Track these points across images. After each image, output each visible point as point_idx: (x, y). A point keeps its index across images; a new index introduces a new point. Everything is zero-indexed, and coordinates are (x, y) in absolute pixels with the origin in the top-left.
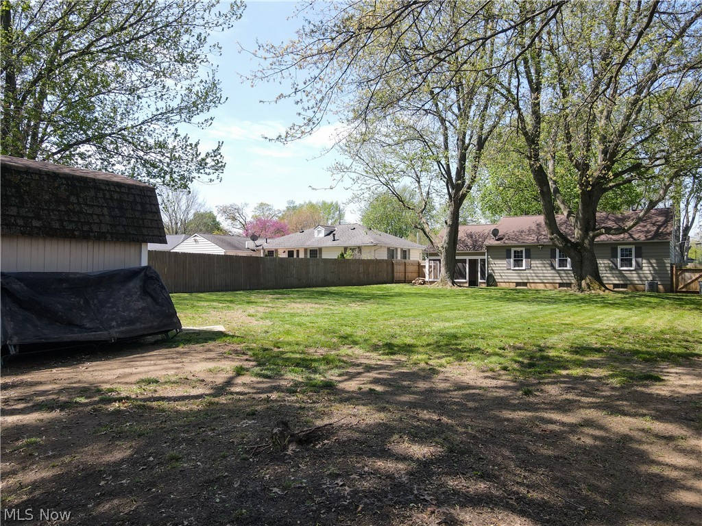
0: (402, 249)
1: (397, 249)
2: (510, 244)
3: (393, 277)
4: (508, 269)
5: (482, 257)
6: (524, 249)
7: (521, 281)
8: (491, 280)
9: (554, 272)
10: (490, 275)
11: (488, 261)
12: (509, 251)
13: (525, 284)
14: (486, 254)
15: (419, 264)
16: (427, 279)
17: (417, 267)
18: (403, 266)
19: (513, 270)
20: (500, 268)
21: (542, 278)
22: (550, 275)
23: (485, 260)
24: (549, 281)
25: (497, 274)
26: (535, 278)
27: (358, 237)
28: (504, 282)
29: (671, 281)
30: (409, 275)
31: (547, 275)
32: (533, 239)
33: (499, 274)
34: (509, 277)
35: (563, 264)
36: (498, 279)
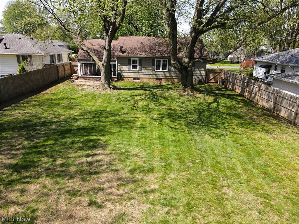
1: (55, 55)
2: (130, 56)
4: (129, 70)
6: (138, 59)
7: (136, 77)
8: (120, 76)
9: (154, 72)
10: (119, 74)
11: (117, 65)
12: (130, 60)
13: (138, 79)
14: (116, 61)
15: (71, 64)
16: (80, 76)
17: (70, 65)
18: (63, 67)
19: (132, 71)
20: (124, 70)
21: (148, 75)
22: (152, 74)
23: (115, 64)
24: (151, 77)
25: (123, 73)
26: (144, 75)
27: (26, 46)
28: (127, 78)
29: (206, 77)
30: (66, 72)
31: (150, 74)
32: (143, 54)
33: (124, 73)
34: (129, 75)
35: (158, 68)
36: (123, 76)
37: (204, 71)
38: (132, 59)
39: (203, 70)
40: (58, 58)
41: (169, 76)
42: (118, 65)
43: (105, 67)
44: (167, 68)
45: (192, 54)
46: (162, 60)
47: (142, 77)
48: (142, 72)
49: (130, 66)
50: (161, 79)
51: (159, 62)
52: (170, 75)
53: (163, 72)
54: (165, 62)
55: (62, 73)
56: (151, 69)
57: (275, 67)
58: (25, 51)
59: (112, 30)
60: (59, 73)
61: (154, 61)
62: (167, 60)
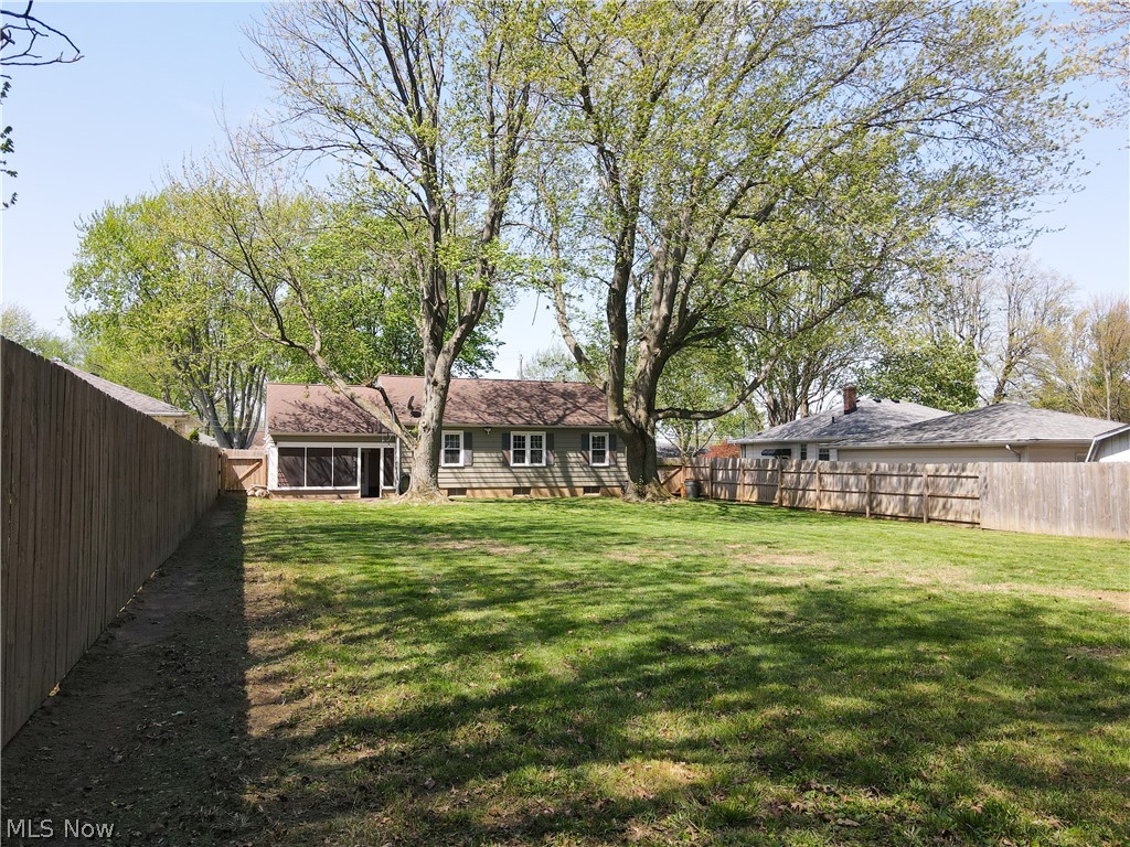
6: (461, 433)
10: (405, 478)
11: (401, 452)
13: (463, 491)
16: (273, 487)
19: (444, 468)
21: (490, 480)
22: (501, 475)
23: (394, 449)
24: (500, 485)
26: (480, 480)
31: (496, 475)
35: (519, 456)
38: (444, 433)
41: (548, 482)
43: (433, 435)
44: (544, 459)
46: (528, 436)
47: (473, 485)
51: (520, 441)
52: (554, 478)
53: (532, 470)
54: (536, 441)
56: (498, 460)
57: (800, 452)
61: (506, 437)
62: (544, 434)
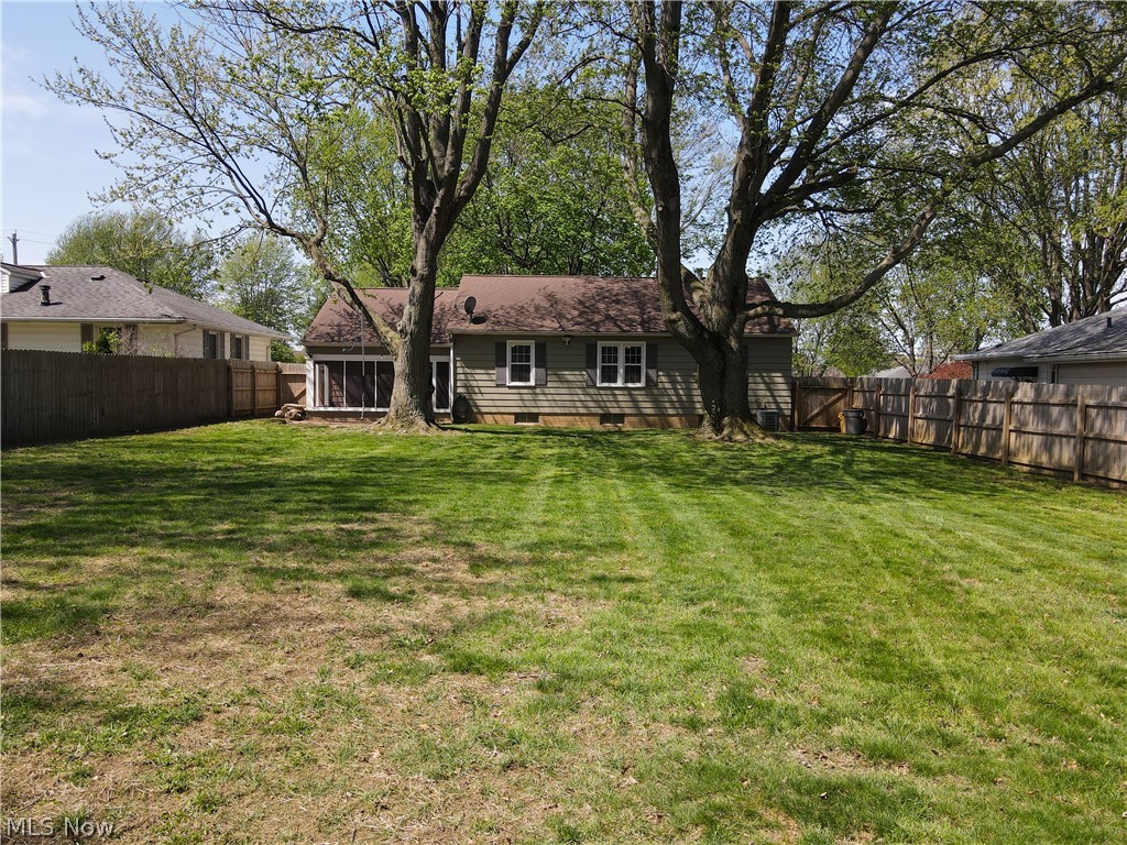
0: (232, 335)
1: (222, 333)
2: (501, 333)
3: (230, 402)
4: (498, 386)
5: (442, 359)
6: (532, 343)
7: (525, 410)
8: (462, 409)
9: (592, 391)
10: (459, 398)
11: (455, 368)
12: (501, 347)
13: (534, 417)
14: (452, 352)
15: (278, 372)
16: (310, 407)
17: (274, 377)
18: (249, 375)
19: (510, 387)
20: (480, 384)
21: (568, 404)
22: (582, 397)
23: (448, 364)
24: (582, 411)
25: (474, 397)
26: (553, 404)
27: (120, 298)
28: (490, 413)
29: (793, 410)
30: (260, 396)
31: (576, 398)
32: (550, 325)
33: (479, 396)
34: (498, 403)
35: (609, 375)
36: (477, 406)
37: (784, 387)
38: (510, 344)
39: (781, 380)
40: (234, 351)
41: (647, 408)
42: (458, 364)
43: (412, 341)
44: (643, 378)
45: (740, 291)
46: (622, 347)
47: (547, 410)
48: (547, 391)
49: (502, 369)
50: (620, 418)
51: (610, 354)
52: (657, 403)
53: (625, 392)
54: (633, 355)
55: (244, 395)
56: (580, 378)
58: (115, 309)
59: (441, 203)
60: (234, 393)
61: (591, 349)
62: (643, 345)
